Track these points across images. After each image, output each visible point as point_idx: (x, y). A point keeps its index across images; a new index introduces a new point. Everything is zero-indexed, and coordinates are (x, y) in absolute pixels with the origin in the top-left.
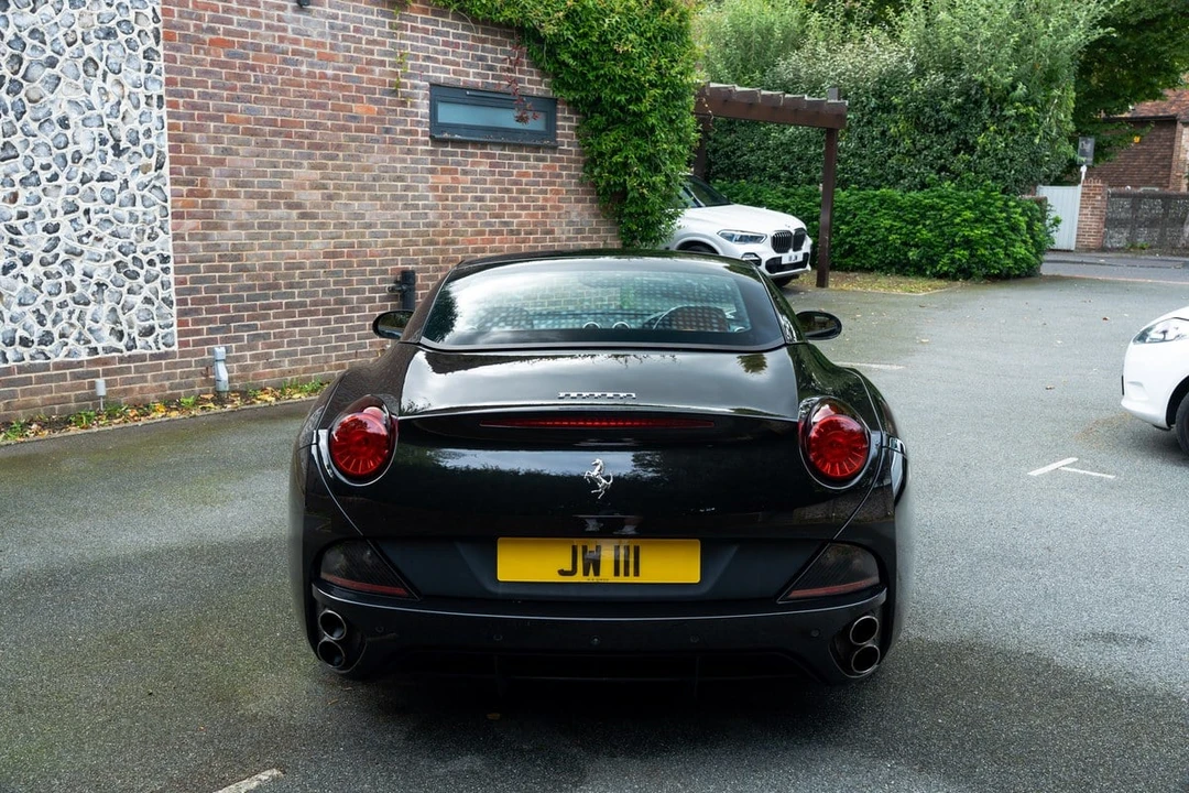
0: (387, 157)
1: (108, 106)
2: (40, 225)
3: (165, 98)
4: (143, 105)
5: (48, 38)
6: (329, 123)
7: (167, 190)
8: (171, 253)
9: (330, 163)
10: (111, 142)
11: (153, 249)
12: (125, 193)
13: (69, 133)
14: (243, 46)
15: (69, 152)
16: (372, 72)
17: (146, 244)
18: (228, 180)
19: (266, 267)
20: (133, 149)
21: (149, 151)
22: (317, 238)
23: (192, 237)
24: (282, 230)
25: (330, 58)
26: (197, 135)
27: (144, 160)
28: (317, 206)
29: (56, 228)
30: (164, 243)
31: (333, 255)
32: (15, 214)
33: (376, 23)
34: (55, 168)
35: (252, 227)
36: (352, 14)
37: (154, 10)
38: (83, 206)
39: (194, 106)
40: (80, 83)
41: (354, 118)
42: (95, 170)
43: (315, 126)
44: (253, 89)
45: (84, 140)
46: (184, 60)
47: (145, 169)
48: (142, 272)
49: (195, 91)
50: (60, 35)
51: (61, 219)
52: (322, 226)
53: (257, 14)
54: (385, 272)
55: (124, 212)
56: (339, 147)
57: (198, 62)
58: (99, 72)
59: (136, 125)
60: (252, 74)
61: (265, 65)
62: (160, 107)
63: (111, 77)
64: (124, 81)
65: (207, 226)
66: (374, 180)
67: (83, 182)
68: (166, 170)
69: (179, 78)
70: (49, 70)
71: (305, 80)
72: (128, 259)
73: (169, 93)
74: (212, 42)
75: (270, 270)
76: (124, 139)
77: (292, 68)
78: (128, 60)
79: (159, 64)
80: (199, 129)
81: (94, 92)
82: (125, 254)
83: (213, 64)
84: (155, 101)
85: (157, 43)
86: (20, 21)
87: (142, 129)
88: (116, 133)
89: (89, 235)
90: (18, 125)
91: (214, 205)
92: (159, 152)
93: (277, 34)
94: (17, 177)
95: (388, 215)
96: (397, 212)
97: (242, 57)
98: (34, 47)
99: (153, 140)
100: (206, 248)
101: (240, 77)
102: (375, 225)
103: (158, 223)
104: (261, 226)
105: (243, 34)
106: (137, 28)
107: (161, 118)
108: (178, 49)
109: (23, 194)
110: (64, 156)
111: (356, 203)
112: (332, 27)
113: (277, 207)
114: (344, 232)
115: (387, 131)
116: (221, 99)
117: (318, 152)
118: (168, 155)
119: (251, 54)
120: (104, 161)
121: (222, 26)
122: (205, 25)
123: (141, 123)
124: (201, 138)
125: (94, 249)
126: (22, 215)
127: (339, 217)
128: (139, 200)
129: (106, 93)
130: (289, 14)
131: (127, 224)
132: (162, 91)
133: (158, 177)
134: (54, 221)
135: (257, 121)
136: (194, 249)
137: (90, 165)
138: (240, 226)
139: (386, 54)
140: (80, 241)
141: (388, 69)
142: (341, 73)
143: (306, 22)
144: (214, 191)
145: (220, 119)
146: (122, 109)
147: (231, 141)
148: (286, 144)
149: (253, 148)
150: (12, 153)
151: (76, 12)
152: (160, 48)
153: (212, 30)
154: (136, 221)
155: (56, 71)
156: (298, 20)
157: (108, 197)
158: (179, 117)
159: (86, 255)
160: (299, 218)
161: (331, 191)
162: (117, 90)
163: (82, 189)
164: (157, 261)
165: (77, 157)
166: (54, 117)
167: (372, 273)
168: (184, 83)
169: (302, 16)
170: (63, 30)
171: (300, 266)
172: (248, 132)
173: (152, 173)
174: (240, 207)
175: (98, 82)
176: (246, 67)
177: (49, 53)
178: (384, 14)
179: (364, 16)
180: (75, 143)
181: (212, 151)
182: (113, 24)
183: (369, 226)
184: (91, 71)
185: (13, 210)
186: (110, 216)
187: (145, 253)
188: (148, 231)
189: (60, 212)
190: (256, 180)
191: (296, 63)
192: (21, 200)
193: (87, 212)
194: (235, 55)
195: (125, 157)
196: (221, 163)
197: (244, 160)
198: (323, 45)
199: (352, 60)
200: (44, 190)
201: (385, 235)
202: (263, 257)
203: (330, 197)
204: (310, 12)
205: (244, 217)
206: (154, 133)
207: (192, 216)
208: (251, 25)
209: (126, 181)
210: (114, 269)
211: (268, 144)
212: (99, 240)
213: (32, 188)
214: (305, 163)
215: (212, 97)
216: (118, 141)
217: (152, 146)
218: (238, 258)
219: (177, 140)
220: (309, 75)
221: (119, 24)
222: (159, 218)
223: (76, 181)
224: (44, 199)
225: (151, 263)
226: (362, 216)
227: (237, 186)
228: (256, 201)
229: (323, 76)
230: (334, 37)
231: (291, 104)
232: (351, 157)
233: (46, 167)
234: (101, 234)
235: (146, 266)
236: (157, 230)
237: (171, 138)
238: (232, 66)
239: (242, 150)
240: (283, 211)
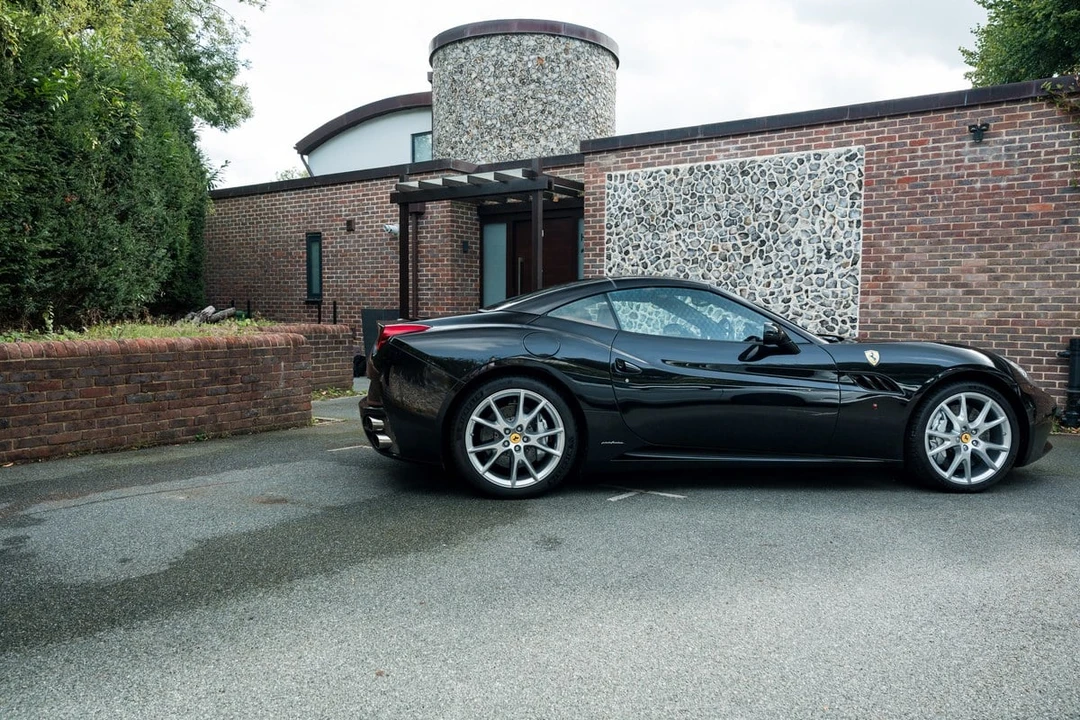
0: (1064, 244)
1: (824, 230)
2: (780, 299)
3: (862, 222)
4: (847, 227)
5: (794, 199)
6: (1000, 222)
7: (859, 278)
8: (858, 317)
9: (999, 252)
10: (825, 251)
11: (846, 314)
12: (830, 280)
13: (800, 248)
14: (924, 179)
15: (799, 258)
16: (1052, 176)
17: (842, 310)
18: (904, 270)
19: (930, 329)
20: (839, 254)
21: (849, 254)
22: (981, 309)
23: (873, 306)
24: (948, 303)
25: (1003, 174)
26: (883, 242)
27: (846, 260)
28: (984, 285)
29: (789, 300)
30: (854, 311)
31: (998, 323)
32: (768, 292)
33: (1058, 137)
34: (791, 268)
35: (922, 300)
36: (1030, 135)
37: (859, 170)
38: (804, 288)
39: (883, 224)
40: (810, 220)
41: (1028, 216)
42: (813, 268)
43: (986, 226)
44: (930, 206)
45: (809, 251)
46: (878, 196)
47: (845, 265)
48: (837, 328)
49: (884, 214)
50: (801, 196)
51: (793, 296)
52: (987, 300)
53: (939, 155)
54: (1057, 339)
55: (829, 292)
56: (1009, 239)
57: (888, 195)
58: (821, 213)
59: (841, 240)
60: (930, 196)
61: (942, 189)
62: (858, 227)
63: (828, 214)
64: (836, 215)
65: (884, 300)
66: (1047, 263)
67: (806, 275)
68: (859, 266)
69: (873, 208)
70: (793, 216)
71: (978, 194)
72: (829, 319)
73: (866, 218)
74: (899, 181)
75: (935, 331)
76: (833, 248)
77: (966, 187)
78: (840, 203)
79: (860, 201)
80: (884, 238)
81: (817, 224)
82: (828, 316)
83: (899, 195)
84: (855, 224)
85: (860, 189)
86: (781, 193)
87: (845, 242)
88: (828, 245)
89: (806, 304)
90: (774, 246)
91: (892, 286)
92: (855, 254)
93: (954, 165)
94: (771, 274)
95: (1063, 292)
96: (1073, 289)
97: (922, 186)
98: (787, 204)
99: (852, 248)
100: (883, 314)
101: (919, 200)
102: (1046, 300)
103: (851, 298)
104: (928, 300)
105: (927, 171)
106: (847, 182)
107: (859, 234)
108: (874, 190)
109: (773, 282)
110: (797, 261)
111: (1025, 283)
112: (1007, 150)
113: (945, 286)
114: (1010, 305)
115: (1066, 222)
116: (904, 216)
117: (987, 245)
118: (861, 255)
119: (931, 183)
120: (819, 262)
121: (908, 170)
122: (895, 171)
123: (845, 238)
124: (886, 243)
125: (808, 313)
126: (772, 294)
127: (1006, 293)
128: (839, 285)
129: (824, 223)
130: (967, 148)
131: (831, 299)
132: (861, 218)
133: (853, 270)
134: (788, 297)
135: (932, 228)
136: (875, 314)
137: (811, 265)
138: (911, 300)
139: (1067, 159)
140: (801, 308)
141: (1070, 170)
142: (1016, 183)
143: (982, 151)
144: (893, 277)
145: (902, 230)
146: (833, 231)
147: (909, 243)
148: (955, 242)
149: (927, 246)
150: (769, 261)
151: (811, 181)
152: (862, 192)
153: (901, 173)
154: (837, 297)
155: (797, 215)
156: (975, 152)
157: (820, 282)
158: (871, 232)
159: (804, 316)
160: (964, 294)
161: (999, 273)
162: (831, 220)
163: (805, 279)
164: (848, 321)
165: (804, 261)
166: (793, 241)
167: (1038, 339)
168: (877, 210)
169: (978, 148)
170: (803, 192)
171: (962, 330)
172: (923, 236)
173: (850, 267)
174: (914, 287)
175: (820, 218)
176: (926, 192)
177: (794, 206)
178: (1067, 128)
179: (1044, 135)
180: (803, 253)
181: (894, 251)
182: (833, 183)
183: (1039, 300)
184: (816, 212)
185: (768, 291)
186: (820, 294)
187: (840, 316)
188: (844, 302)
189: (792, 292)
190: (928, 268)
191: (972, 182)
192: (772, 286)
193: (807, 291)
194: (917, 186)
195: (832, 260)
196: (901, 258)
197: (919, 254)
198: (999, 165)
199: (1028, 170)
200: (784, 280)
201: (1058, 308)
202: (930, 322)
203: (997, 278)
204: (987, 143)
205: (915, 294)
206: (853, 243)
207: (875, 294)
208: (931, 164)
209: (832, 273)
210: (819, 325)
211: (940, 243)
212: (812, 307)
213: (778, 279)
214: (974, 254)
215: (896, 216)
216: (829, 250)
217: (851, 251)
218: (909, 322)
219: (868, 246)
220: (982, 189)
221: (836, 183)
222: (851, 294)
223: (802, 275)
224: (784, 285)
225: (844, 322)
226: (1032, 293)
227: (912, 273)
228: (926, 283)
229: (999, 188)
230: (1012, 156)
231: (963, 212)
232: (1023, 246)
233: (786, 268)
234: (814, 304)
235: (840, 324)
236: (850, 302)
237: (864, 245)
238: (915, 193)
239: (917, 248)
240: (950, 289)
